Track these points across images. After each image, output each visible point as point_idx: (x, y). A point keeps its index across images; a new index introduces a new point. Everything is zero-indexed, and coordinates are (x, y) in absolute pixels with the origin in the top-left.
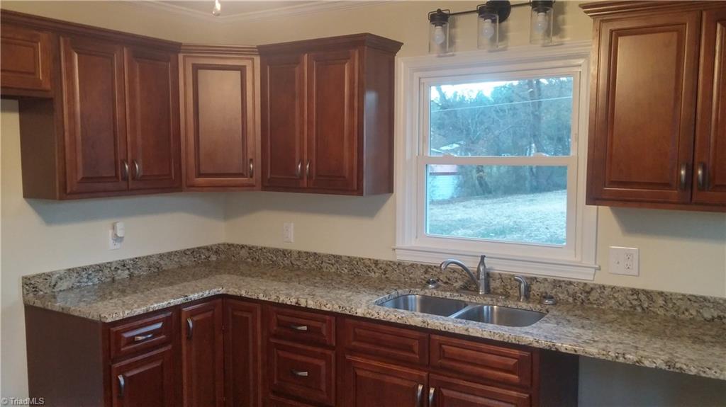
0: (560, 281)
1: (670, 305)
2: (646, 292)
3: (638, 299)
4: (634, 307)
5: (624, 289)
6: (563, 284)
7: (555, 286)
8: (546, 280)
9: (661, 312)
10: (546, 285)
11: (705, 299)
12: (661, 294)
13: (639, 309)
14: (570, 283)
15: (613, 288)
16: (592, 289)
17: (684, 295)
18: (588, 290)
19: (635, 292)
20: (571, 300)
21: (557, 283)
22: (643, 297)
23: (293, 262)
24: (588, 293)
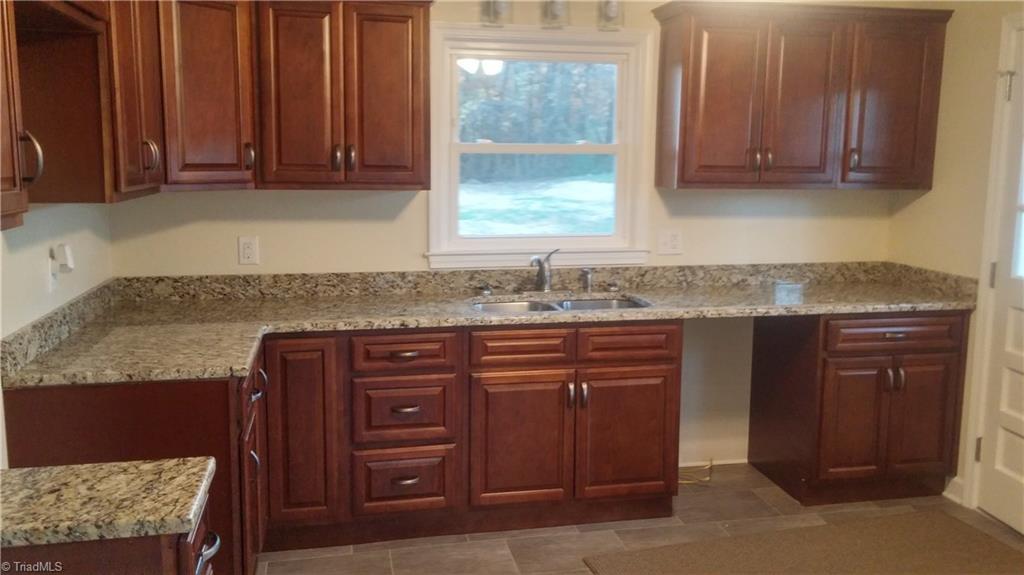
0: (618, 268)
1: (709, 276)
2: (690, 268)
3: (684, 275)
4: (680, 283)
5: (673, 267)
6: (620, 271)
7: (613, 274)
8: (604, 269)
9: (701, 283)
10: (605, 274)
11: (734, 267)
12: (701, 267)
13: (684, 284)
14: (627, 269)
15: (664, 268)
16: (646, 272)
17: (718, 266)
18: (643, 273)
19: (682, 269)
20: (627, 285)
21: (615, 271)
22: (687, 272)
23: (265, 292)
24: (643, 275)
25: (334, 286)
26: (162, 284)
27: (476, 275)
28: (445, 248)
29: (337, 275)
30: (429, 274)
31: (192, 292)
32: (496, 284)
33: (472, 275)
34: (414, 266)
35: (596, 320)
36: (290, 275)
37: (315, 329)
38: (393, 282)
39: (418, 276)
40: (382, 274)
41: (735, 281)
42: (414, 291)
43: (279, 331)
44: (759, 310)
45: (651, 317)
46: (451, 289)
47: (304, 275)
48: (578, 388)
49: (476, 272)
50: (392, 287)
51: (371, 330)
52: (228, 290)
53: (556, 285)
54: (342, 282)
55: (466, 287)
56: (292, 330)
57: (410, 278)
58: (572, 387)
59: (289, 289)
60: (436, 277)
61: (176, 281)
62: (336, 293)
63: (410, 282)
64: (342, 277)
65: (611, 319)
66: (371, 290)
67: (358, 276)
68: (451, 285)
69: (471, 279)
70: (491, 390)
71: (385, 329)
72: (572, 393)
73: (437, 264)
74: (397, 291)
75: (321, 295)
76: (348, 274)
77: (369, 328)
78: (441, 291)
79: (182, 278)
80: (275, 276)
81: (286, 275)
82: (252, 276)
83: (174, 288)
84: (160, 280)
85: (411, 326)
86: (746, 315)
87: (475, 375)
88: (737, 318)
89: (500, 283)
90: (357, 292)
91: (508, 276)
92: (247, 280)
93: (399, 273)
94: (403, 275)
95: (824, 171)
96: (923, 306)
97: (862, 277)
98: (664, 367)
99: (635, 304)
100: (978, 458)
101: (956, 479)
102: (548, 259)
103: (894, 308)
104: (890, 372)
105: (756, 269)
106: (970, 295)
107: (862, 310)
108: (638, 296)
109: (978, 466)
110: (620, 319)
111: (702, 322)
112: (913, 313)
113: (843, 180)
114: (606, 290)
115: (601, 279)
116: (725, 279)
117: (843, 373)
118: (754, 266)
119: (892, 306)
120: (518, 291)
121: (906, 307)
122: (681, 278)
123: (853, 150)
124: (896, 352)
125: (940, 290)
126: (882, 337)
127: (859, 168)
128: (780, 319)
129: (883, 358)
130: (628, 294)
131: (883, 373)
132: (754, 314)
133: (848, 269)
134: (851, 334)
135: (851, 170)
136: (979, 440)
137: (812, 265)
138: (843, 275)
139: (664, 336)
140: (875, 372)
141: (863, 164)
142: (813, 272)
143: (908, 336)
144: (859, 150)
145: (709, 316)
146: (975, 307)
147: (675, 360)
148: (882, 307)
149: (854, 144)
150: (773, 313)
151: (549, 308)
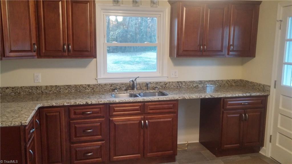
0: (158, 82)
1: (186, 84)
3: (179, 84)
4: (178, 87)
5: (175, 82)
6: (159, 83)
7: (156, 84)
8: (154, 83)
9: (184, 87)
11: (194, 81)
12: (184, 82)
13: (179, 87)
14: (161, 82)
15: (172, 82)
16: (167, 83)
17: (189, 81)
18: (166, 84)
19: (178, 82)
20: (161, 88)
21: (157, 83)
22: (180, 83)
25: (66, 89)
26: (8, 90)
27: (113, 85)
28: (102, 77)
29: (67, 86)
30: (97, 85)
31: (18, 92)
32: (119, 88)
33: (111, 85)
34: (92, 82)
35: (150, 100)
36: (51, 86)
37: (57, 105)
38: (85, 87)
39: (94, 85)
40: (82, 85)
41: (194, 86)
42: (92, 90)
43: (44, 106)
44: (202, 96)
45: (168, 99)
46: (105, 89)
47: (56, 86)
48: (145, 122)
49: (113, 84)
50: (85, 89)
51: (76, 105)
52: (31, 91)
53: (138, 88)
54: (69, 88)
55: (109, 89)
56: (49, 105)
57: (91, 86)
58: (143, 122)
59: (51, 90)
60: (100, 86)
61: (13, 88)
62: (67, 91)
63: (91, 87)
64: (69, 86)
65: (155, 100)
66: (78, 90)
67: (74, 86)
68: (105, 88)
69: (111, 86)
70: (116, 123)
71: (80, 105)
72: (143, 124)
73: (100, 82)
74: (87, 90)
75: (62, 92)
76: (71, 85)
77: (75, 104)
78: (101, 90)
79: (15, 87)
80: (46, 86)
81: (50, 86)
82: (38, 86)
83: (12, 90)
84: (7, 88)
85: (89, 104)
86: (198, 98)
87: (111, 119)
88: (196, 99)
89: (120, 88)
90: (74, 91)
91: (123, 85)
92: (37, 88)
93: (88, 85)
94: (89, 86)
95: (222, 52)
96: (254, 94)
97: (234, 84)
98: (172, 115)
99: (163, 94)
100: (270, 142)
101: (264, 148)
102: (136, 79)
103: (245, 95)
104: (243, 115)
105: (201, 82)
106: (268, 91)
107: (235, 96)
108: (164, 91)
109: (270, 144)
110: (158, 100)
111: (184, 100)
112: (251, 97)
113: (228, 54)
114: (154, 89)
115: (152, 86)
116: (191, 85)
117: (229, 116)
118: (200, 81)
119: (244, 94)
120: (126, 90)
121: (248, 94)
122: (178, 85)
123: (231, 45)
124: (245, 109)
125: (258, 89)
126: (241, 104)
127: (233, 51)
128: (209, 99)
129: (241, 111)
130: (161, 91)
131: (241, 115)
132: (201, 98)
133: (229, 82)
134: (231, 103)
135: (231, 51)
136: (271, 136)
137: (218, 81)
138: (228, 83)
139: (172, 105)
140: (239, 115)
141: (234, 50)
142: (219, 83)
143: (249, 104)
144: (233, 45)
145: (187, 98)
146: (269, 94)
147: (176, 113)
148: (241, 95)
149: (231, 43)
150: (207, 97)
151: (136, 96)
